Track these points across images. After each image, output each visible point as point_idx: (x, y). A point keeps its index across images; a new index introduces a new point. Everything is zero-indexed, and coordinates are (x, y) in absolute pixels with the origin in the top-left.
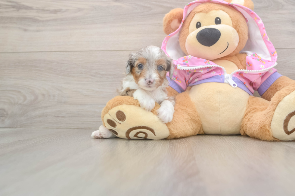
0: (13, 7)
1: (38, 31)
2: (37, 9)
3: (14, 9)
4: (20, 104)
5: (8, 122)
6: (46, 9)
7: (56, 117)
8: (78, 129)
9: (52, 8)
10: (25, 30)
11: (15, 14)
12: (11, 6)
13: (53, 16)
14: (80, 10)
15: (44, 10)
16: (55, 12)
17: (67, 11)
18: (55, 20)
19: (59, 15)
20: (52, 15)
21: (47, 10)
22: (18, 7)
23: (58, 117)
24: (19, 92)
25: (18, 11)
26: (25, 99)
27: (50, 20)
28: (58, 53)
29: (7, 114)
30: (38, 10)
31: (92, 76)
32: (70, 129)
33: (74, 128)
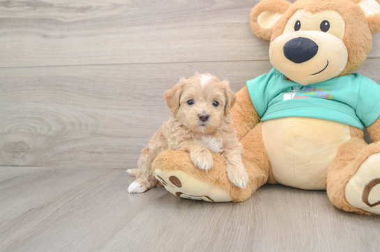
1: (61, 37)
2: (59, 7)
3: (29, 7)
6: (71, 6)
9: (78, 5)
10: (45, 36)
11: (31, 14)
13: (81, 16)
14: (116, 6)
15: (67, 8)
16: (83, 10)
17: (98, 8)
18: (84, 21)
19: (89, 15)
20: (80, 14)
21: (73, 8)
25: (34, 10)
30: (61, 7)
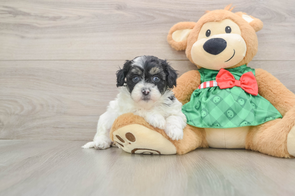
0: (10, 13)
4: (17, 114)
5: (4, 133)
7: (54, 128)
8: (78, 140)
12: (8, 11)
22: (15, 13)
23: (57, 128)
24: (16, 102)
26: (22, 109)
27: (49, 28)
28: (58, 61)
29: (3, 125)
31: (93, 86)
32: (70, 140)
33: (74, 139)
